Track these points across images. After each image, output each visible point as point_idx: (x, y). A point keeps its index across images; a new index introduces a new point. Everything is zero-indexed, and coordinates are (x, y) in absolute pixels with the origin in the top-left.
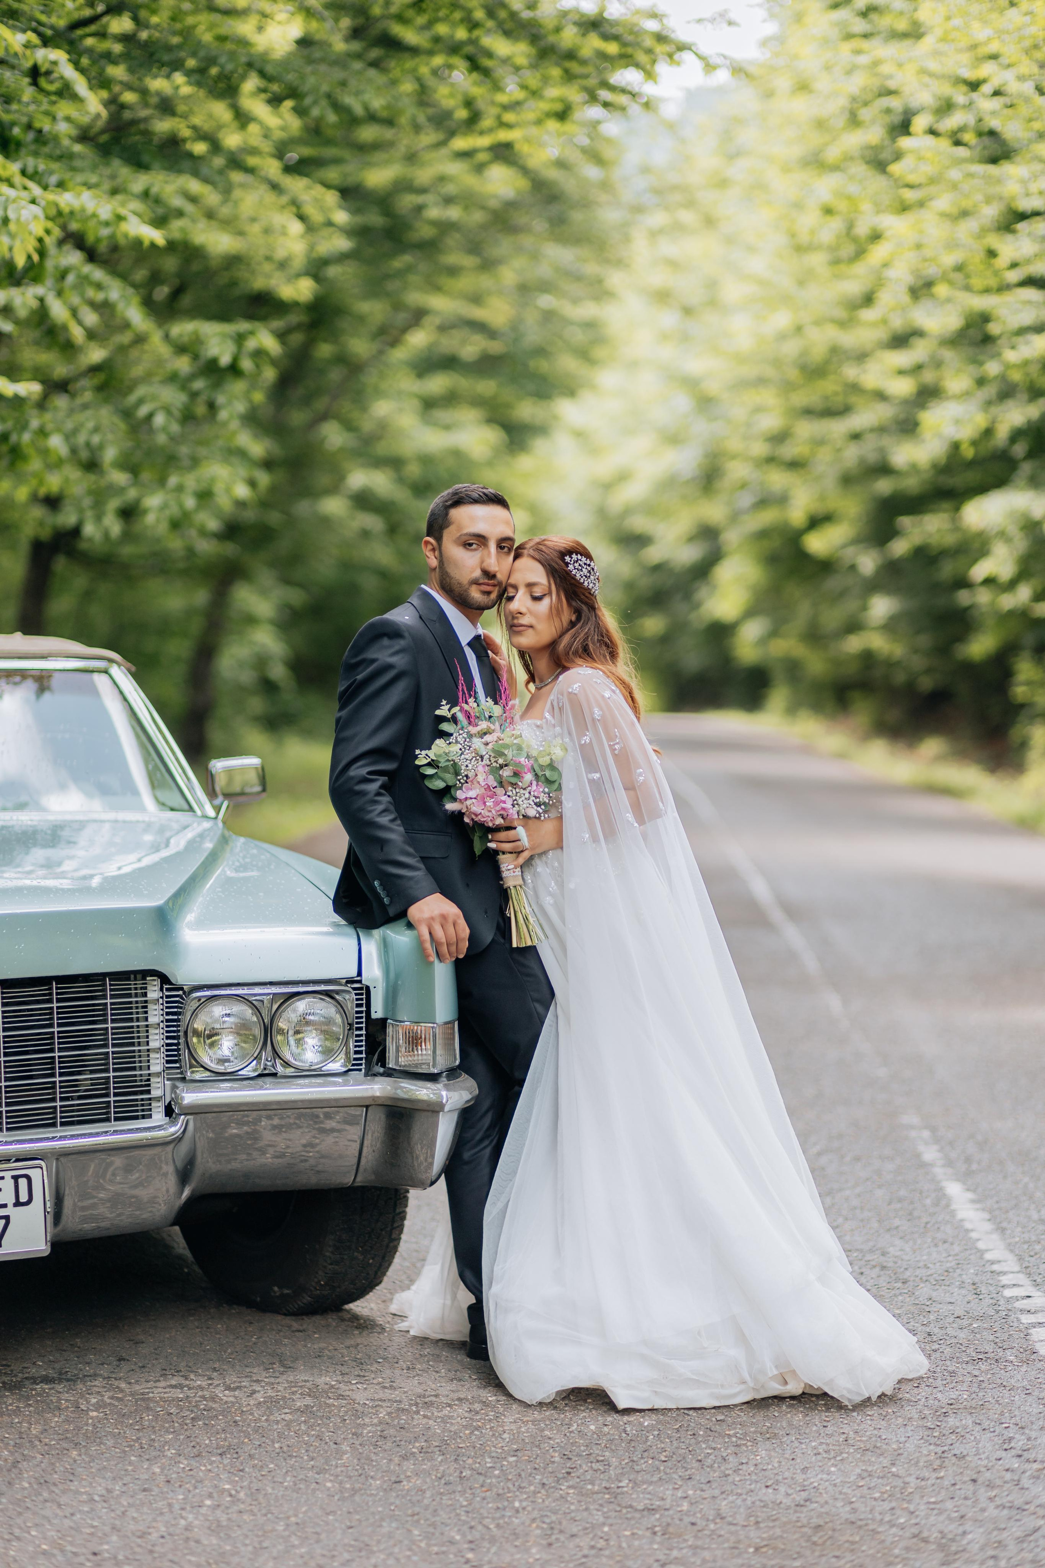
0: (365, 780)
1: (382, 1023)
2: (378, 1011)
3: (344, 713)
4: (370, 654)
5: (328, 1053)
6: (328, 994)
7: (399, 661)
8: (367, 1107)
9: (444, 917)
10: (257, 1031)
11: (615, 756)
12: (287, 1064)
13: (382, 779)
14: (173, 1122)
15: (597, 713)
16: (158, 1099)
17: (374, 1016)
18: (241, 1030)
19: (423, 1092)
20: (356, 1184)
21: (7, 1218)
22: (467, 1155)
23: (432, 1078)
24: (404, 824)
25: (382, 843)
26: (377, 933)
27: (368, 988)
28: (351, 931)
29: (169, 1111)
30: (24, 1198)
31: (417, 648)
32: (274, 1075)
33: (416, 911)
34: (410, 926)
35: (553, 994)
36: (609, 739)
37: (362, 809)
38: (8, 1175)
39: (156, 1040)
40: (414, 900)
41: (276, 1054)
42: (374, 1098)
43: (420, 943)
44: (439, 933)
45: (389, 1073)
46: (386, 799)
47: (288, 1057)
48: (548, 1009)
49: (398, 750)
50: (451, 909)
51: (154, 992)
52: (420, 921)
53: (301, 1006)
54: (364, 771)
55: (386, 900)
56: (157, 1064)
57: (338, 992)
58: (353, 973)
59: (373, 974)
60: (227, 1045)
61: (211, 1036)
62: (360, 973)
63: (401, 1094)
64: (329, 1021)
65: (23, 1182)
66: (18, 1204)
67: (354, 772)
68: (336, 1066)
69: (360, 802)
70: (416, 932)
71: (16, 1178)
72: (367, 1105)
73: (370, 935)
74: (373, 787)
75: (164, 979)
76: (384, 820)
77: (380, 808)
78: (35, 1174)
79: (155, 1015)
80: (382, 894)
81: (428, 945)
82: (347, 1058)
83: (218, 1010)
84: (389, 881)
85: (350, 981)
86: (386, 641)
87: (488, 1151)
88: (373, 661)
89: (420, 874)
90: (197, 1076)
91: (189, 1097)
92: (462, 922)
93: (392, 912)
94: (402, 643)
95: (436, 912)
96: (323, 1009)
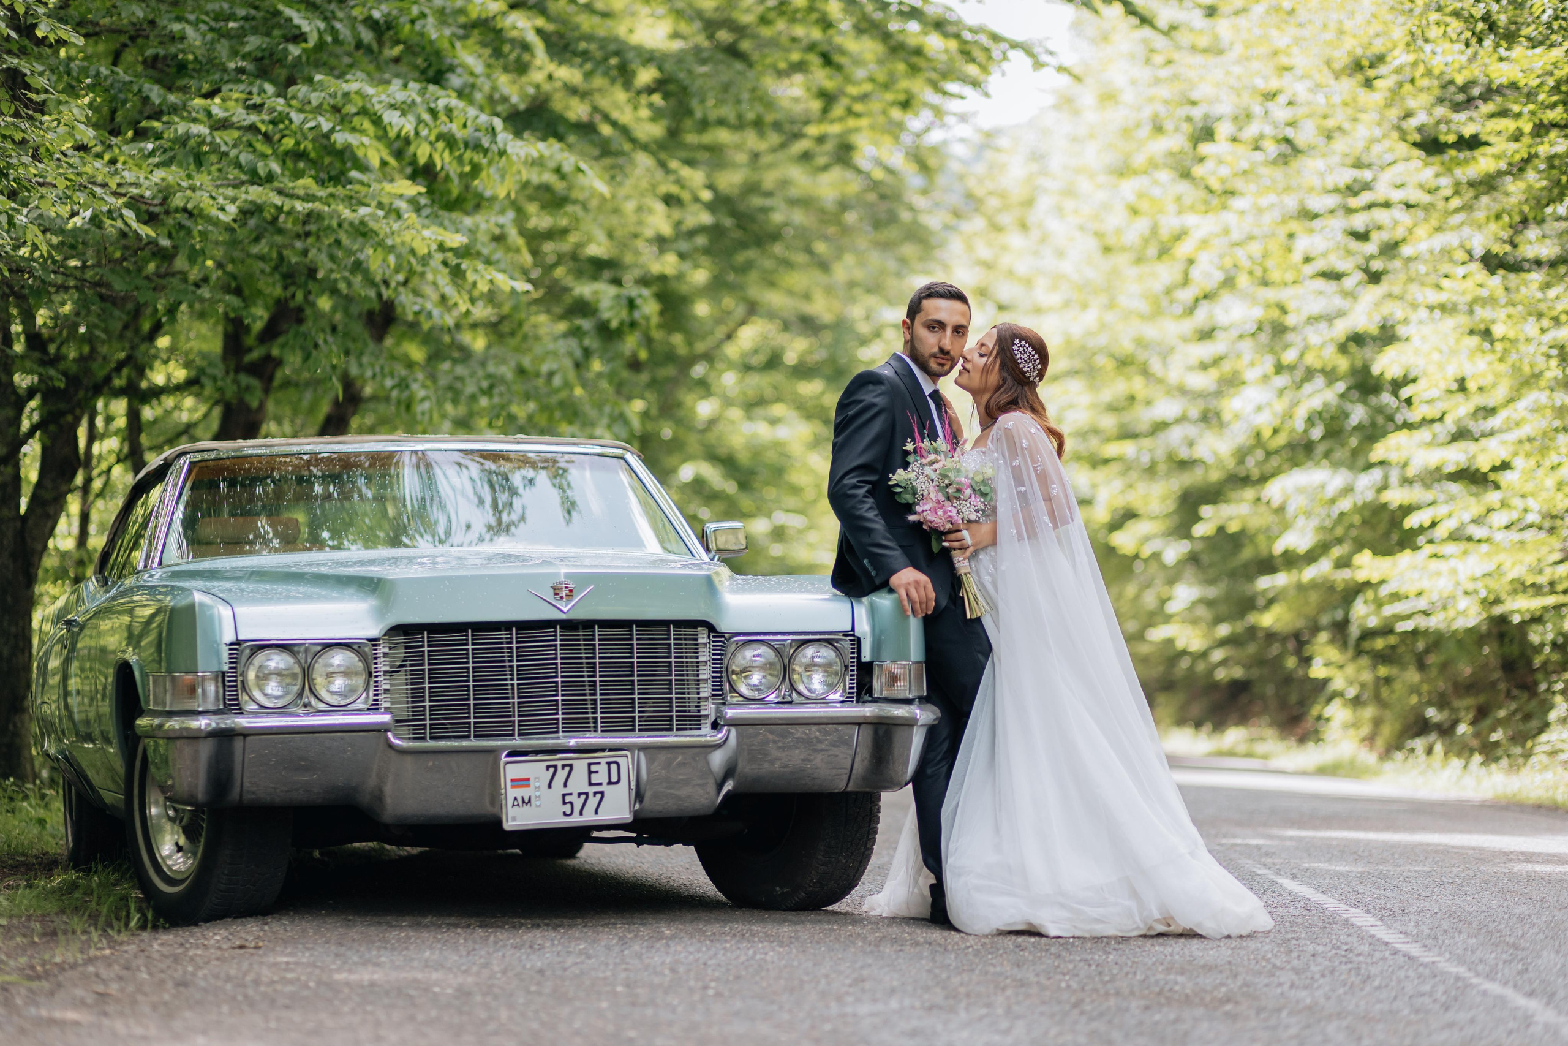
0: (855, 487)
1: (870, 665)
2: (866, 656)
3: (840, 439)
4: (858, 397)
5: (831, 687)
6: (829, 641)
7: (881, 401)
8: (859, 724)
9: (917, 583)
10: (779, 667)
11: (1037, 475)
12: (799, 693)
13: (868, 487)
14: (720, 732)
15: (1025, 443)
16: (707, 716)
17: (863, 660)
18: (768, 667)
19: (900, 711)
20: (849, 789)
21: (602, 793)
22: (929, 771)
23: (908, 702)
24: (884, 519)
25: (870, 531)
26: (865, 600)
27: (859, 640)
28: (846, 599)
29: (715, 726)
30: (614, 779)
31: (893, 392)
32: (790, 703)
33: (895, 580)
34: (891, 591)
35: (991, 648)
36: (1033, 462)
37: (854, 507)
38: (603, 761)
39: (705, 673)
40: (894, 572)
41: (792, 687)
42: (865, 717)
43: (899, 603)
44: (914, 594)
45: (876, 701)
46: (871, 500)
47: (801, 688)
48: (987, 658)
49: (879, 466)
50: (923, 578)
51: (703, 637)
52: (899, 586)
53: (809, 651)
54: (855, 481)
55: (873, 573)
56: (706, 691)
57: (837, 641)
58: (849, 628)
59: (863, 628)
60: (756, 678)
61: (745, 670)
62: (853, 629)
63: (882, 714)
64: (830, 665)
65: (614, 767)
66: (610, 783)
67: (847, 481)
68: (837, 696)
69: (851, 502)
70: (894, 596)
71: (609, 764)
72: (859, 723)
73: (860, 602)
74: (861, 492)
75: (711, 628)
76: (871, 515)
77: (867, 506)
78: (622, 761)
79: (704, 655)
80: (870, 568)
81: (906, 603)
82: (844, 690)
83: (749, 653)
84: (875, 559)
85: (846, 634)
86: (871, 387)
87: (945, 769)
88: (861, 401)
89: (896, 554)
90: (735, 700)
91: (730, 713)
92: (930, 586)
93: (878, 581)
94: (883, 388)
95: (911, 579)
96: (825, 654)
